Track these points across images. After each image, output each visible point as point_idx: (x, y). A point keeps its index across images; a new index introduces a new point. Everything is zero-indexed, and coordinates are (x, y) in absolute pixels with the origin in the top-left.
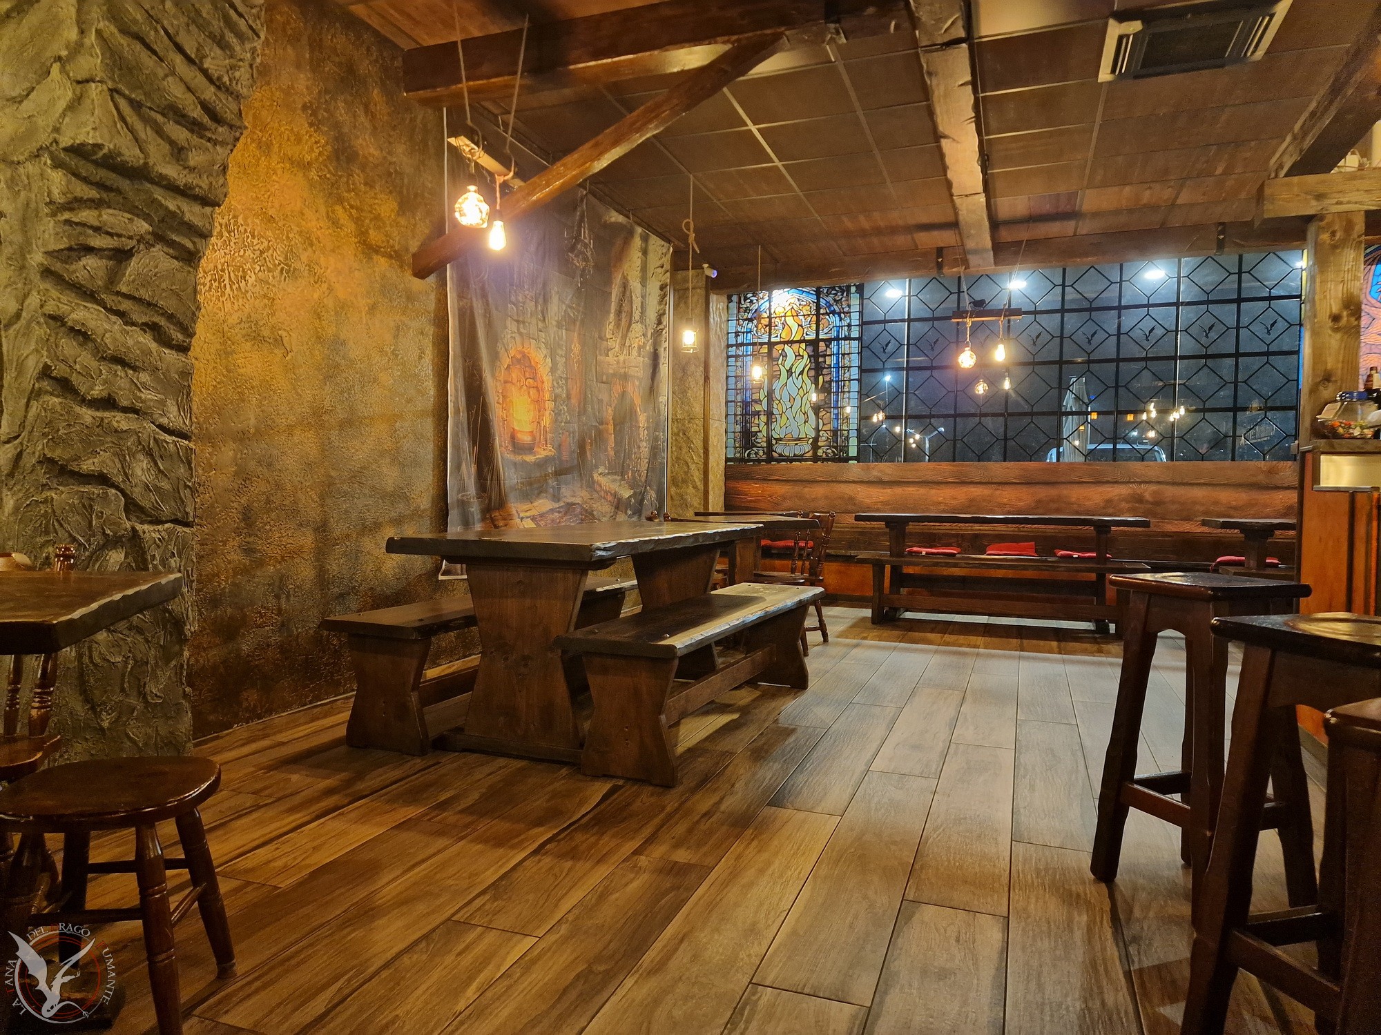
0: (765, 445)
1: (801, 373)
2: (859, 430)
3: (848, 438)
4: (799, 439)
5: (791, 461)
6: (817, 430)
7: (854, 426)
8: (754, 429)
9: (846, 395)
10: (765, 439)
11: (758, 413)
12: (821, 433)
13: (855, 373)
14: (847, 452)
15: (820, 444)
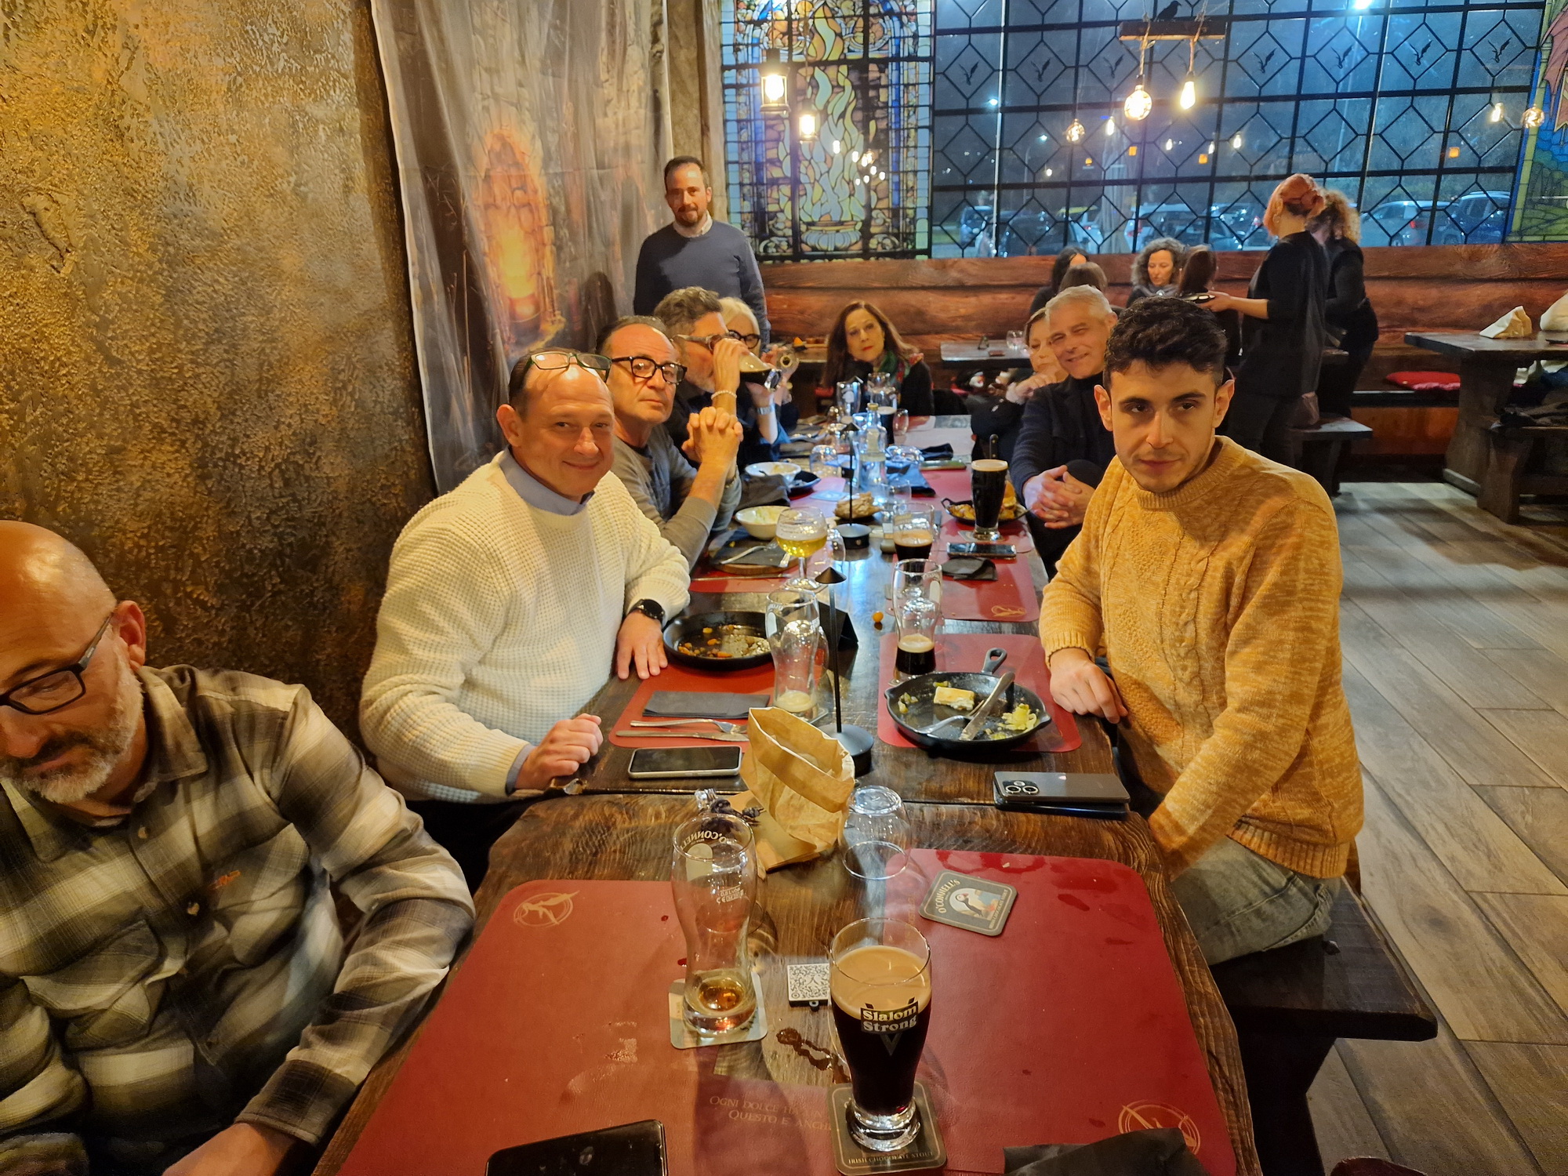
0: (789, 232)
1: (842, 116)
2: (930, 209)
3: (914, 221)
4: (841, 223)
5: (831, 257)
6: (869, 208)
7: (922, 200)
8: (772, 208)
9: (912, 152)
10: (789, 224)
11: (774, 182)
12: (874, 214)
13: (924, 116)
14: (914, 241)
15: (873, 230)
